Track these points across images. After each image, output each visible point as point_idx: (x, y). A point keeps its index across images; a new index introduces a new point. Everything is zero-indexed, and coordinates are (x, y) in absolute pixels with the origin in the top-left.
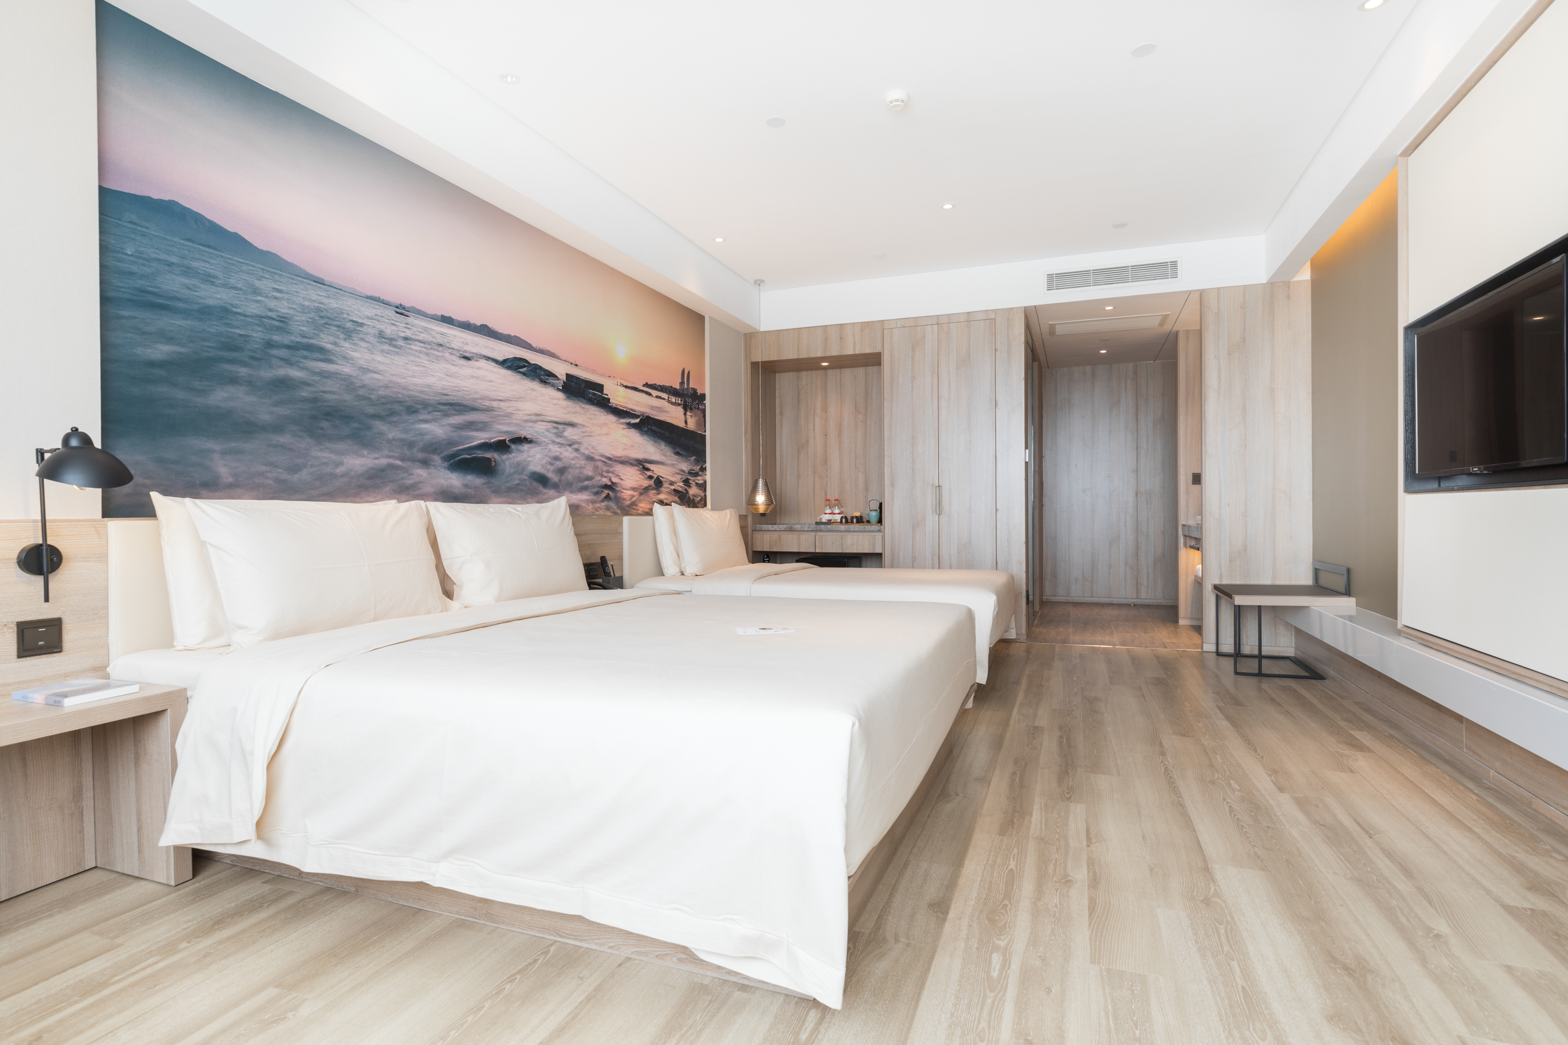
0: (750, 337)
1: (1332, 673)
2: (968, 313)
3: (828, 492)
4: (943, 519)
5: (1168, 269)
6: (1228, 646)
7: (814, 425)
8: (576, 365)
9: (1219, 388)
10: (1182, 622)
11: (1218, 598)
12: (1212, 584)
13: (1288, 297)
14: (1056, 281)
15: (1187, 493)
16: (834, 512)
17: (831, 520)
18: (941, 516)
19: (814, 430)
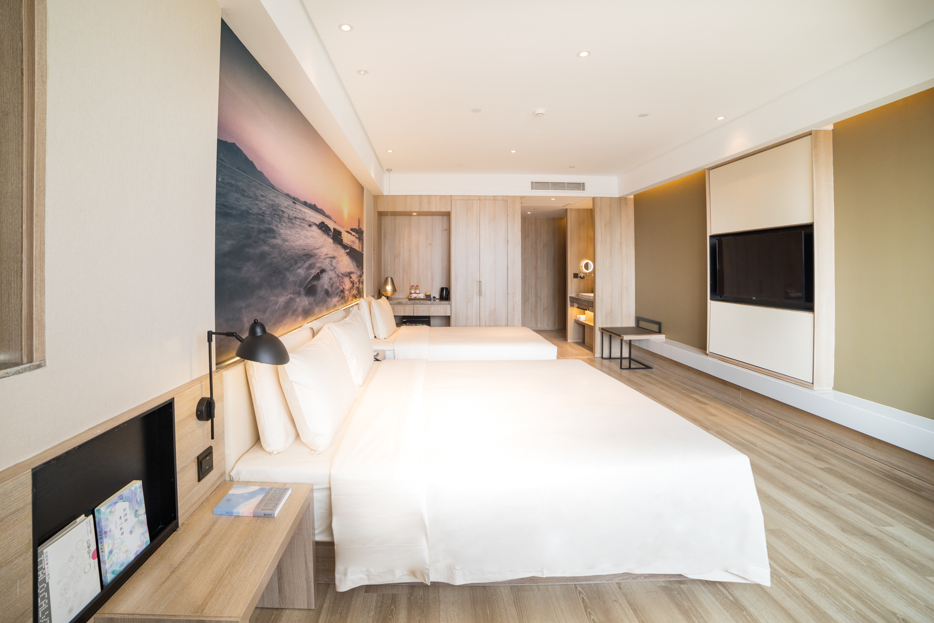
0: (377, 198)
1: (655, 366)
2: (494, 196)
3: (411, 281)
4: (482, 298)
5: (580, 186)
6: (606, 355)
7: (403, 245)
8: (336, 222)
9: (602, 241)
10: (569, 341)
11: (602, 334)
12: (599, 328)
13: (626, 204)
14: (536, 185)
15: (572, 282)
16: (417, 292)
17: (416, 297)
18: (481, 297)
19: (403, 248)
